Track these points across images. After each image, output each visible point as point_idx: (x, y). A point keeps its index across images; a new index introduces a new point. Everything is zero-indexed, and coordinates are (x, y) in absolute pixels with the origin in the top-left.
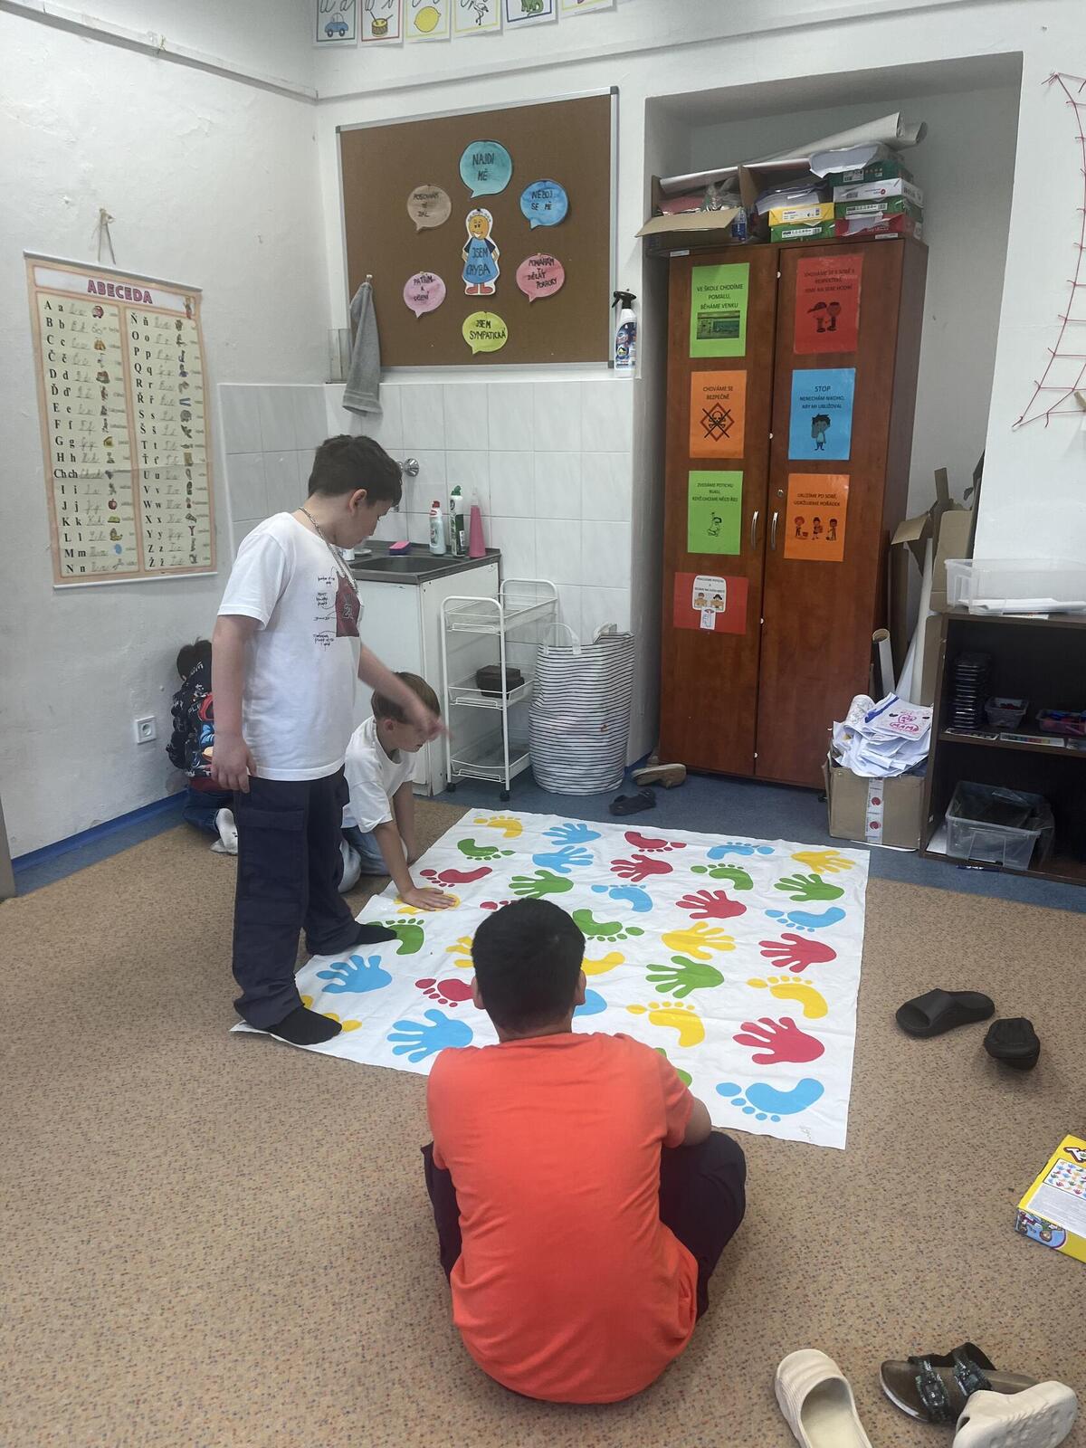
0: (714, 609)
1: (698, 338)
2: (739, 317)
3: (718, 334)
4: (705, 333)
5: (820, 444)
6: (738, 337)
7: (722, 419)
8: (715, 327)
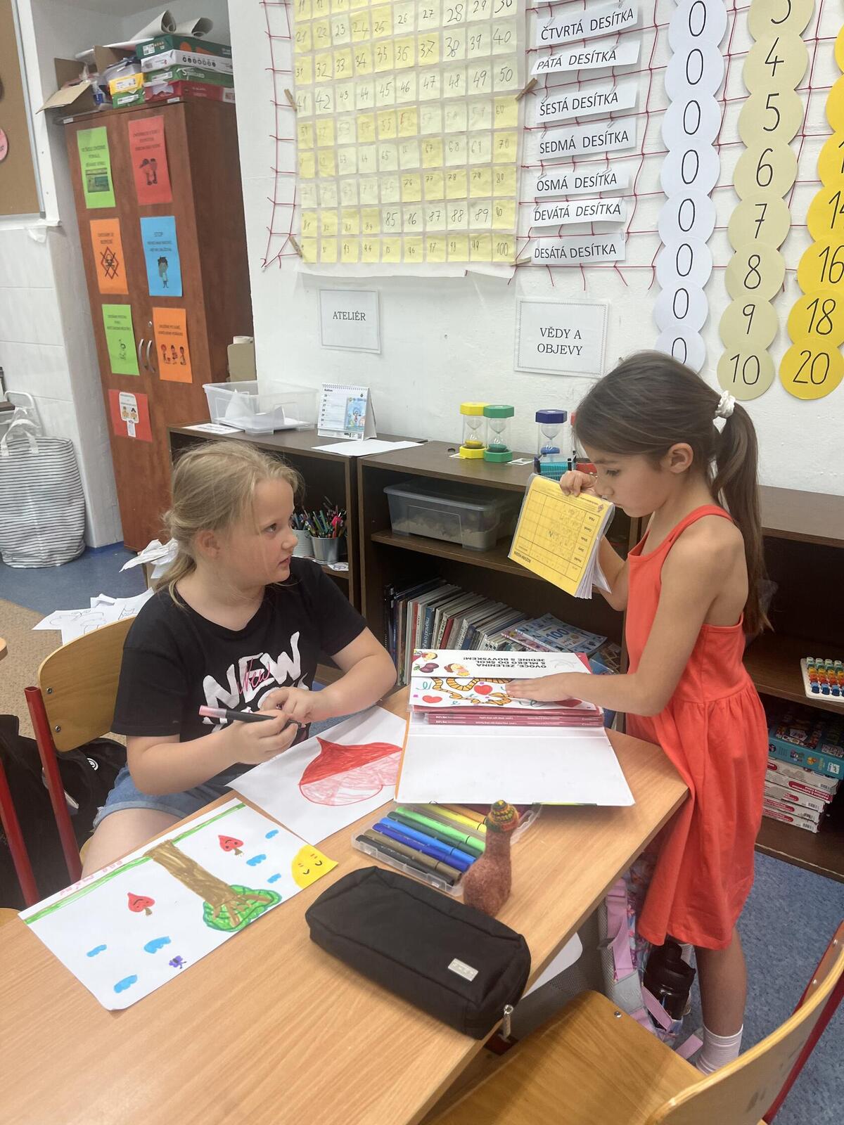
0: (133, 420)
1: (89, 192)
2: (106, 173)
3: (98, 188)
4: (91, 188)
5: (165, 282)
6: (109, 190)
7: (112, 260)
8: (96, 182)
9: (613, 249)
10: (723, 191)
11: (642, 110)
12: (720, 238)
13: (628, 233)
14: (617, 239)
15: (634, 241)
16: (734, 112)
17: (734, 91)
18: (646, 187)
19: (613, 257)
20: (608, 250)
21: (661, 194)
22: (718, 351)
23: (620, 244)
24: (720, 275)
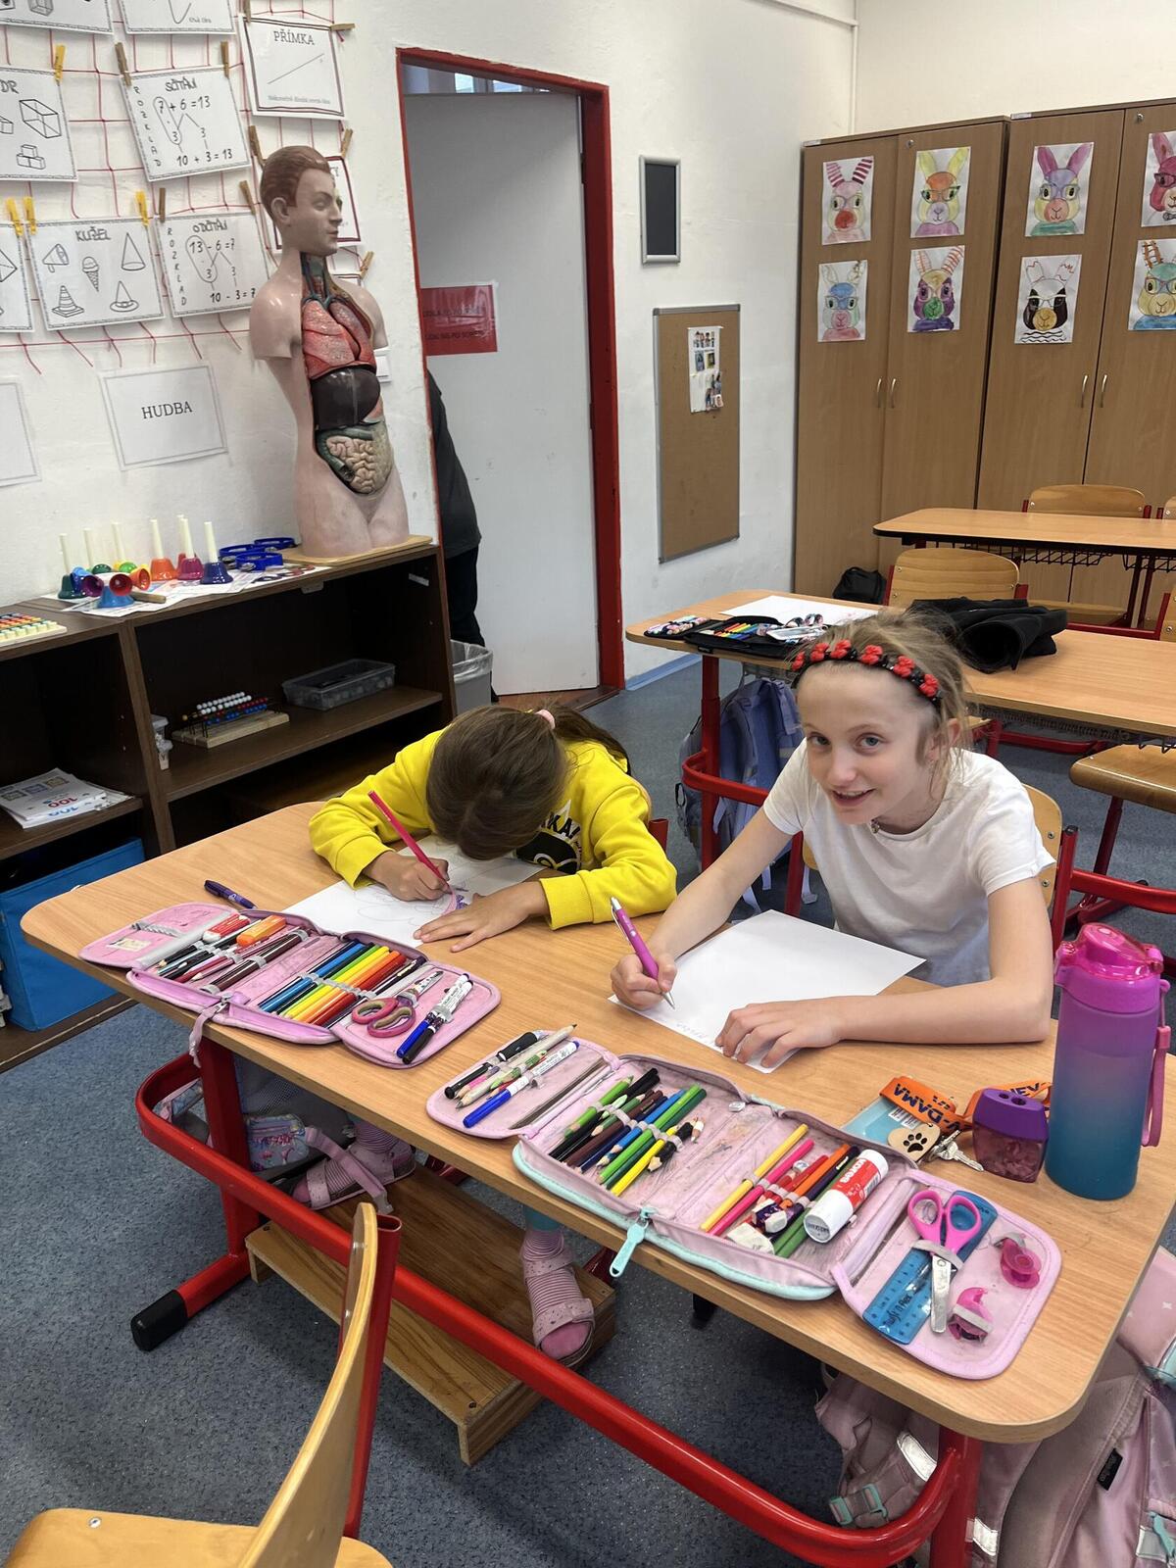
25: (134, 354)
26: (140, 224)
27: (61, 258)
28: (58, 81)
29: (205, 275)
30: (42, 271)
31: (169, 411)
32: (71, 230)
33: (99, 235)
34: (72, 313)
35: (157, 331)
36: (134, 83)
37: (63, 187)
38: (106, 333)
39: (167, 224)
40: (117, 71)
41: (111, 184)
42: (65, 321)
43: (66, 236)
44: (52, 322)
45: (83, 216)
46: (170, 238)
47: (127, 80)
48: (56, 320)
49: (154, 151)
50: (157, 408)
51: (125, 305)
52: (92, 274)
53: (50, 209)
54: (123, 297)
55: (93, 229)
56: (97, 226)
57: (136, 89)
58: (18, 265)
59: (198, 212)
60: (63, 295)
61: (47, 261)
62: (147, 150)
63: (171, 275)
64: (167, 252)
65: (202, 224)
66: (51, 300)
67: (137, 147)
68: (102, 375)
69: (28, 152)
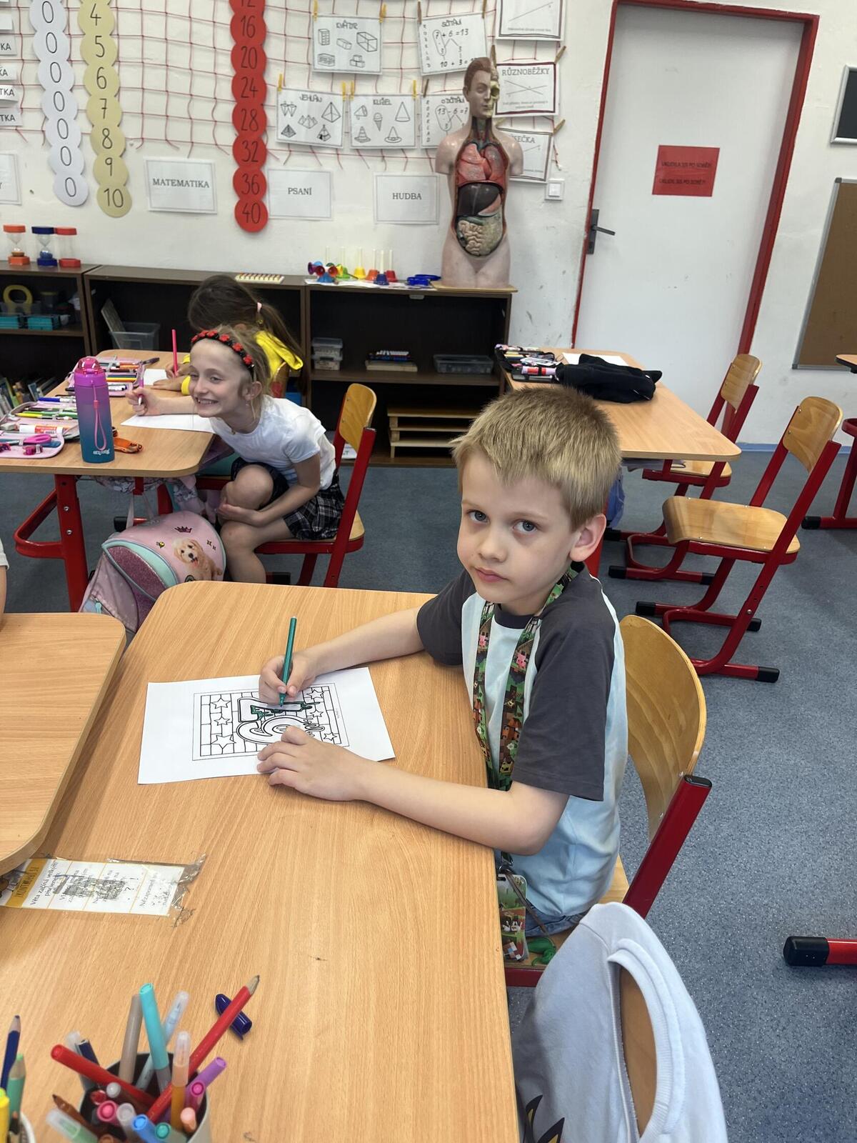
9: (12, 118)
10: (79, 89)
11: (17, 31)
12: (82, 116)
13: (22, 108)
14: (14, 111)
15: (26, 114)
16: (77, 42)
17: (75, 30)
18: (29, 80)
19: (12, 123)
20: (9, 118)
21: (40, 87)
22: (95, 187)
23: (17, 114)
24: (87, 139)
25: (395, 165)
26: (410, 98)
27: (364, 113)
28: (380, 24)
29: (444, 127)
30: (354, 118)
31: (408, 196)
32: (371, 98)
33: (385, 102)
34: (364, 141)
35: (409, 155)
36: (423, 23)
37: (374, 77)
38: (382, 153)
39: (427, 98)
40: (417, 16)
41: (400, 76)
42: (360, 144)
43: (368, 102)
44: (354, 144)
45: (380, 92)
46: (427, 106)
47: (420, 22)
48: (357, 144)
49: (428, 59)
50: (402, 195)
51: (393, 139)
52: (378, 123)
53: (365, 88)
54: (393, 135)
55: (383, 99)
56: (385, 98)
57: (425, 26)
58: (341, 114)
59: (447, 92)
60: (362, 131)
61: (357, 113)
62: (424, 57)
63: (424, 126)
64: (424, 112)
65: (447, 99)
66: (355, 132)
67: (419, 56)
68: (375, 174)
69: (357, 59)
